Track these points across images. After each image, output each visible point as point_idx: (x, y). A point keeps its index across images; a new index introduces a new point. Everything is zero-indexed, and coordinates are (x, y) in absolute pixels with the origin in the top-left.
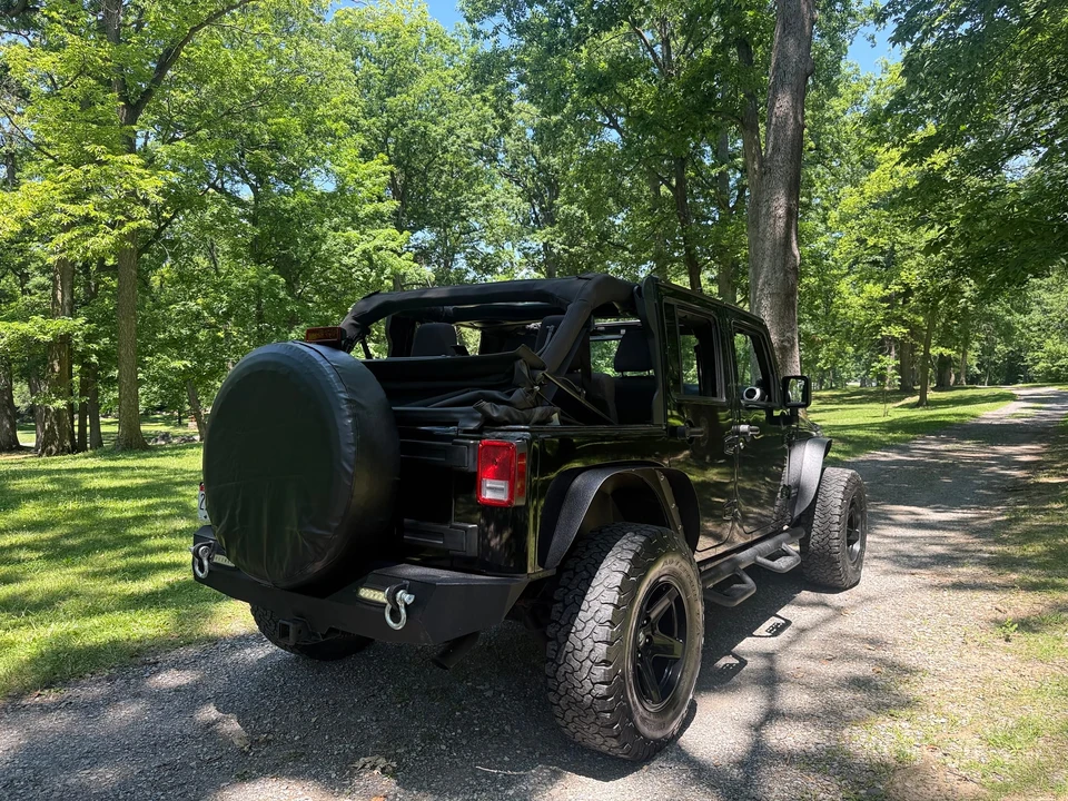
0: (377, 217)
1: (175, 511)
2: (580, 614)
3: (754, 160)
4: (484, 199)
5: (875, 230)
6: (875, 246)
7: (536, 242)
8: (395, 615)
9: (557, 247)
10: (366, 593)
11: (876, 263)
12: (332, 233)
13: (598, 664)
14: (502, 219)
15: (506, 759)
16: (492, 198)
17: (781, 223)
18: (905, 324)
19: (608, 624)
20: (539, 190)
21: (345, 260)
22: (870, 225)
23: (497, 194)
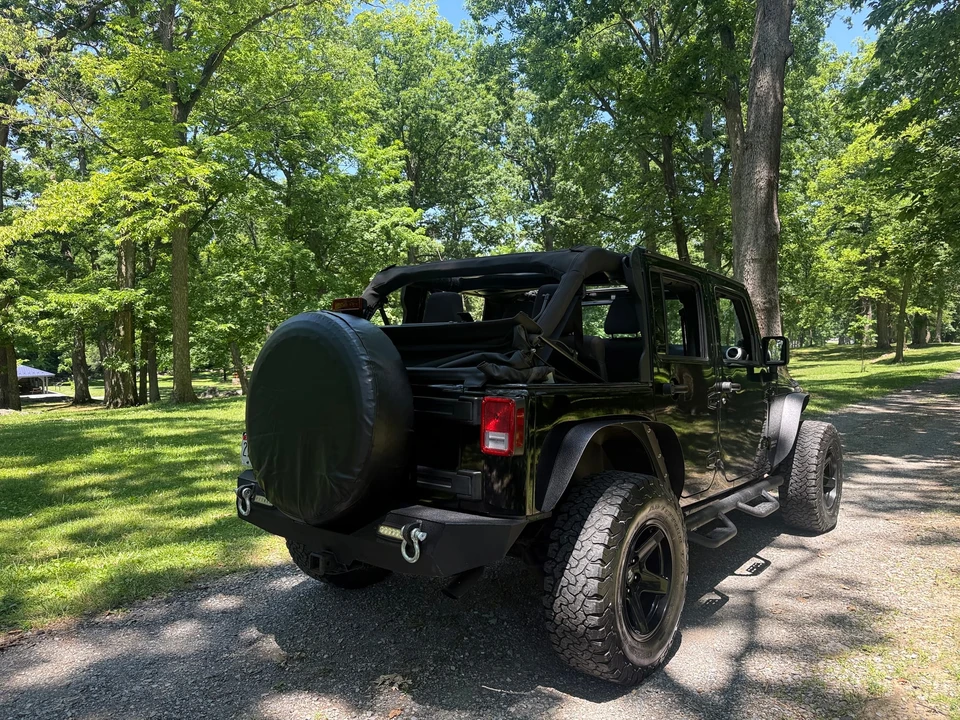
0: (394, 197)
1: (222, 456)
2: (574, 552)
3: (736, 137)
4: (489, 177)
5: (853, 199)
6: (852, 213)
7: (534, 215)
8: (410, 551)
9: (554, 220)
10: (385, 530)
11: (853, 229)
12: (354, 212)
13: (590, 598)
14: (504, 195)
15: (508, 680)
16: (496, 176)
17: (762, 194)
18: (881, 285)
19: (599, 562)
20: (538, 168)
21: (367, 236)
22: (848, 193)
23: (500, 173)
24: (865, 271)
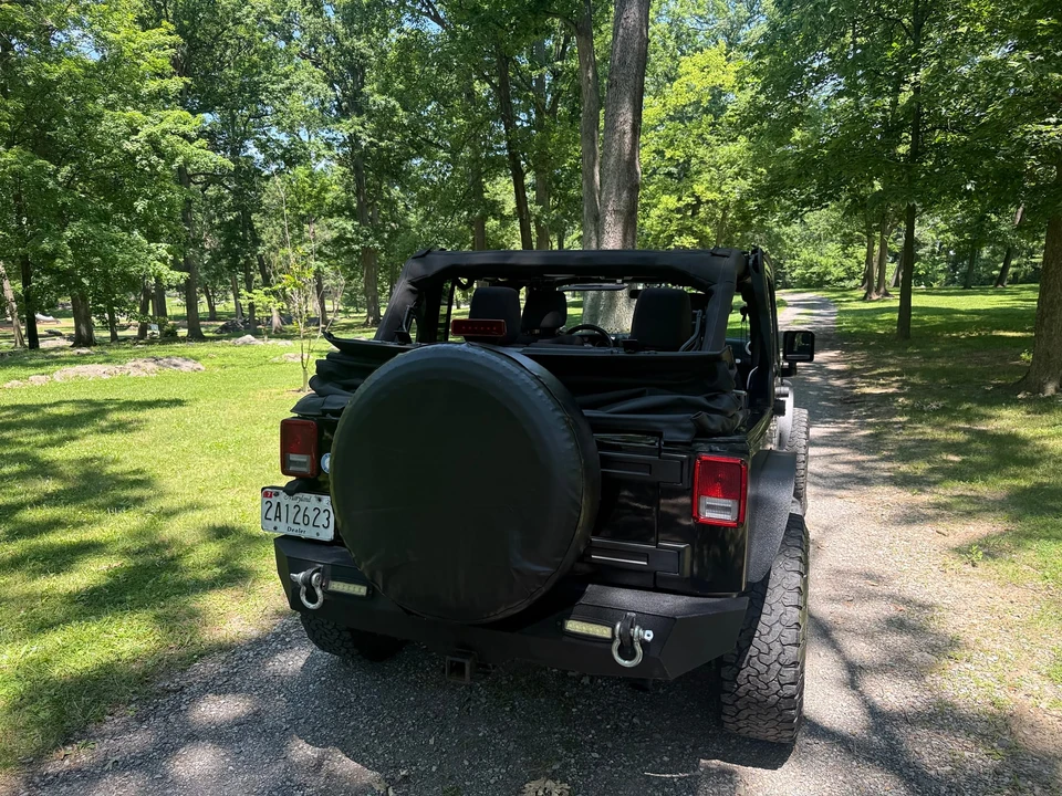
2: (763, 618)
3: (588, 69)
4: (287, 81)
5: (672, 143)
6: (671, 159)
7: (342, 131)
10: (573, 626)
11: (670, 174)
12: (108, 113)
13: (787, 666)
14: (299, 103)
16: (296, 81)
20: (342, 74)
21: (127, 145)
22: (667, 136)
23: (302, 77)
24: (681, 219)
